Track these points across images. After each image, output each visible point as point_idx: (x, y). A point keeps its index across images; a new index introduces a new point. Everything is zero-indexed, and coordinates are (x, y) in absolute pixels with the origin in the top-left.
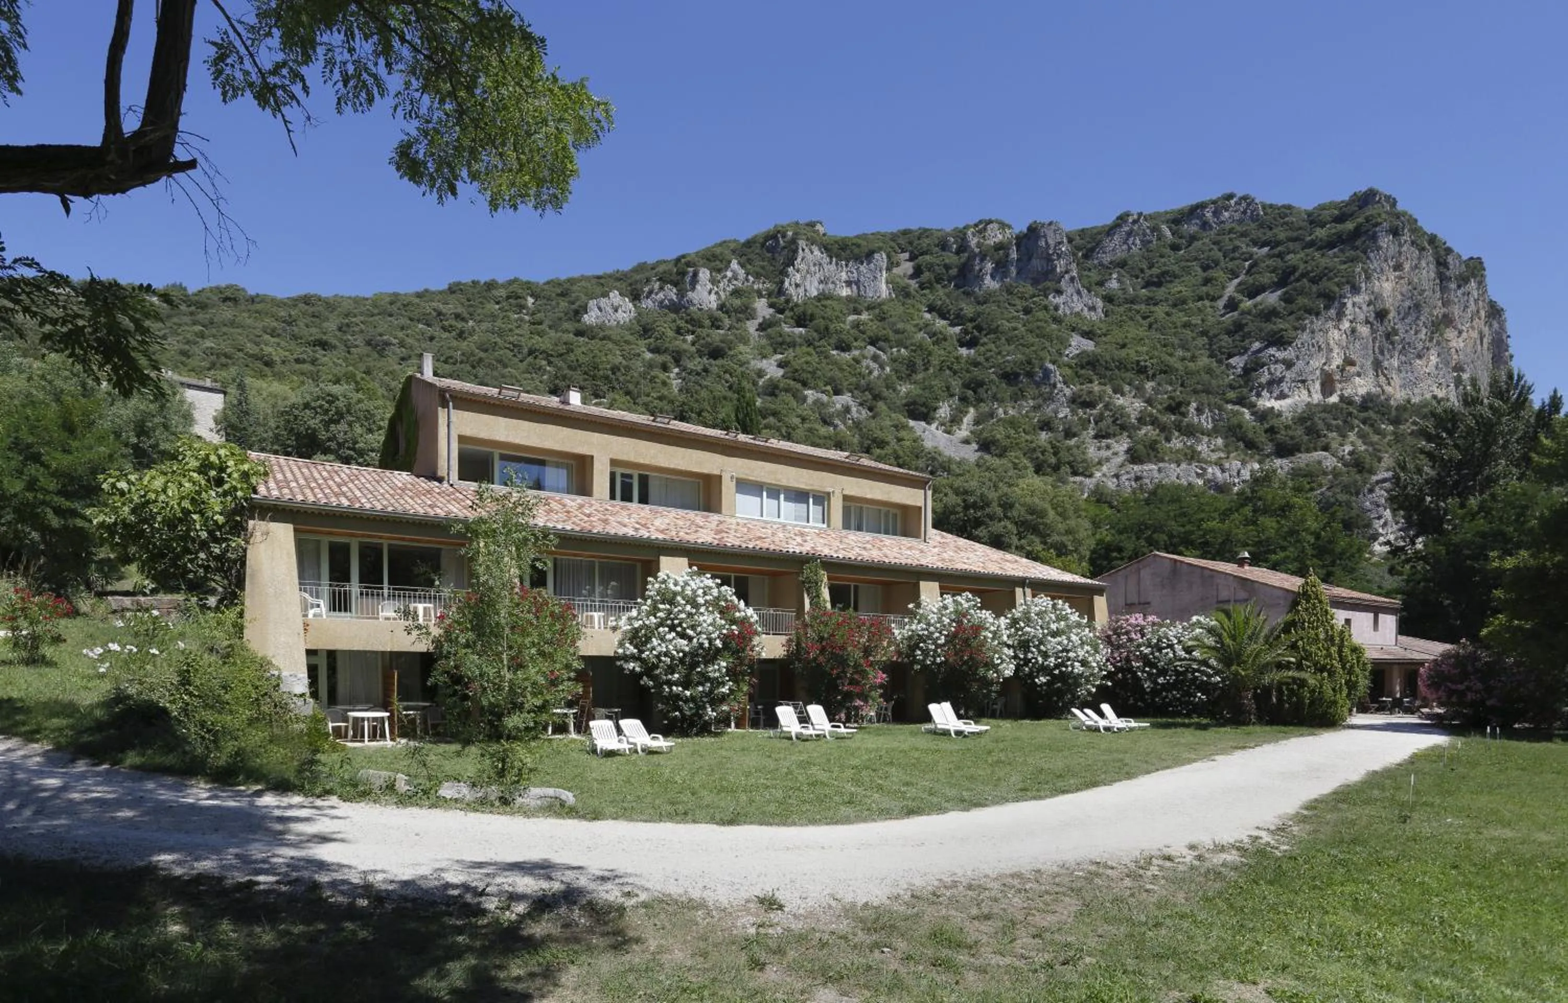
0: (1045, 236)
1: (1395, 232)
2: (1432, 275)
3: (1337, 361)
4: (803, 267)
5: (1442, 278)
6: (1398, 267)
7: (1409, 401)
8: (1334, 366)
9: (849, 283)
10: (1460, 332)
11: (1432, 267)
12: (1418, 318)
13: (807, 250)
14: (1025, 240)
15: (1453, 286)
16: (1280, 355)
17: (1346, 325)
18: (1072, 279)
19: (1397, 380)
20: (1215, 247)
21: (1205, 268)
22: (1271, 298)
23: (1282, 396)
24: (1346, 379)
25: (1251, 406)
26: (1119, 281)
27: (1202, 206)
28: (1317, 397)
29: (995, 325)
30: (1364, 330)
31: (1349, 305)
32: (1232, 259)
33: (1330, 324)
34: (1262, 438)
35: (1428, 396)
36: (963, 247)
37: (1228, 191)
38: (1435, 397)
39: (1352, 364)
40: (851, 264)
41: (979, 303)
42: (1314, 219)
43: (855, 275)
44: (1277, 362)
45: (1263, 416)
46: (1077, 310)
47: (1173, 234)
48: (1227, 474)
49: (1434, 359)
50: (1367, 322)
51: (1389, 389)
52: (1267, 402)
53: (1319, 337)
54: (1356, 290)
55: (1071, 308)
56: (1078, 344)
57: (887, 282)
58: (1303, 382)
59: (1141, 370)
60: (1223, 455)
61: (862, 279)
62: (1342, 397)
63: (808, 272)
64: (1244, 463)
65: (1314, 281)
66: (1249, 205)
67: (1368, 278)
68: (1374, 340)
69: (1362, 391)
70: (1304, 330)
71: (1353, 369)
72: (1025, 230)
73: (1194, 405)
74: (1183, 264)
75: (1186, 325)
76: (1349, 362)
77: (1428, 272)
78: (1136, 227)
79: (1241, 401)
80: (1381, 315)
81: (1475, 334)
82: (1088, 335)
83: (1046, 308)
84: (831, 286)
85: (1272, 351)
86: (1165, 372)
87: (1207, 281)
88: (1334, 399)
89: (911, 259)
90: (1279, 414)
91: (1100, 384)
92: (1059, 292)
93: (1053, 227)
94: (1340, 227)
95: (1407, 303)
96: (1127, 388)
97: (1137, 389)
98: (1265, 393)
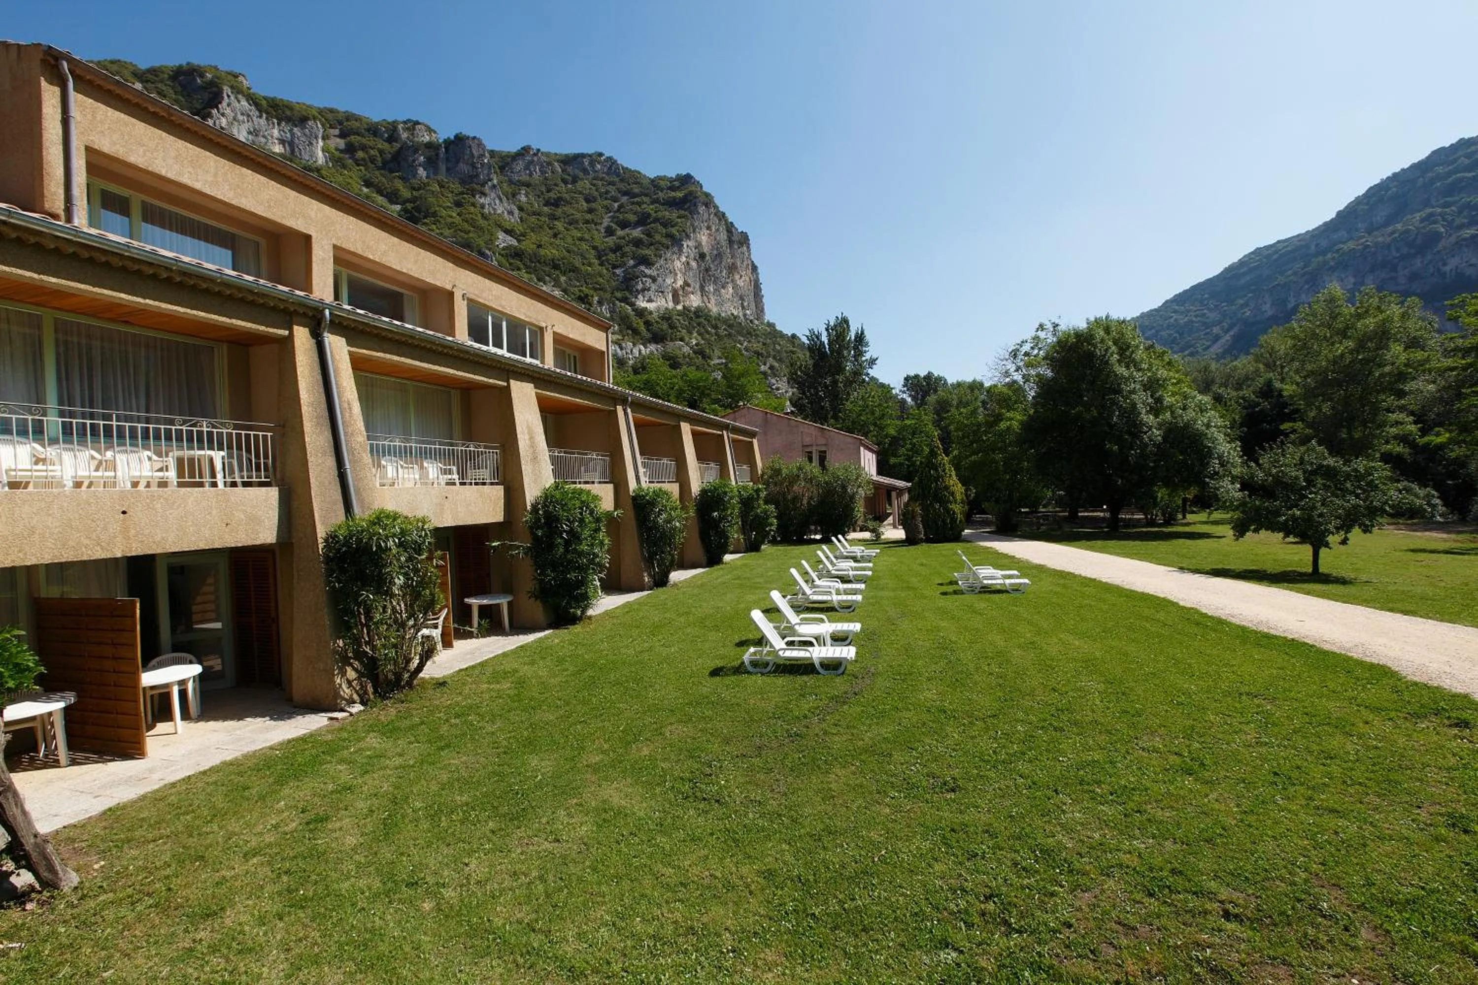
0: (470, 147)
1: (707, 205)
2: (726, 237)
3: (680, 283)
4: (228, 111)
5: (730, 242)
6: (709, 228)
7: (720, 315)
8: (678, 285)
9: (282, 142)
10: (741, 276)
11: (725, 232)
12: (721, 262)
13: (232, 98)
14: (451, 147)
15: (736, 247)
16: (647, 271)
17: (684, 259)
18: (494, 186)
19: (713, 301)
20: (594, 188)
21: (588, 201)
22: (637, 233)
23: (650, 301)
24: (686, 294)
25: (632, 305)
26: (527, 196)
27: (583, 156)
28: (671, 305)
29: (433, 210)
30: (694, 264)
31: (685, 246)
32: (606, 199)
33: (675, 257)
34: (642, 328)
35: (729, 313)
36: (393, 137)
37: (600, 151)
38: (732, 314)
39: (689, 285)
40: (283, 124)
41: (414, 189)
42: (655, 183)
43: (288, 135)
44: (646, 276)
45: (641, 313)
46: (499, 212)
47: (563, 171)
48: (624, 351)
49: (731, 289)
50: (695, 259)
51: (709, 305)
52: (642, 303)
53: (669, 265)
54: (688, 237)
55: (494, 209)
56: (503, 240)
57: (323, 151)
58: (662, 292)
59: (556, 267)
60: (620, 337)
61: (296, 141)
62: (684, 307)
63: (234, 119)
64: (634, 345)
65: (665, 225)
66: (613, 163)
67: (694, 231)
68: (700, 272)
69: (695, 304)
70: (661, 257)
71: (690, 289)
72: (452, 138)
73: (596, 298)
74: (572, 194)
75: (581, 239)
76: (686, 284)
77: (723, 236)
78: (535, 159)
79: (625, 300)
80: (702, 256)
81: (748, 279)
82: (509, 232)
83: (473, 205)
84: (263, 140)
85: (642, 268)
86: (574, 271)
87: (590, 211)
88: (680, 307)
89: (342, 135)
90: (651, 313)
91: (527, 272)
92: (484, 194)
93: (476, 141)
94: (673, 194)
95: (715, 252)
96: (547, 278)
97: (554, 280)
98: (640, 296)
